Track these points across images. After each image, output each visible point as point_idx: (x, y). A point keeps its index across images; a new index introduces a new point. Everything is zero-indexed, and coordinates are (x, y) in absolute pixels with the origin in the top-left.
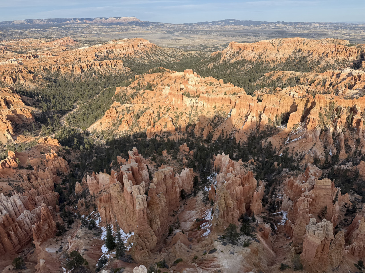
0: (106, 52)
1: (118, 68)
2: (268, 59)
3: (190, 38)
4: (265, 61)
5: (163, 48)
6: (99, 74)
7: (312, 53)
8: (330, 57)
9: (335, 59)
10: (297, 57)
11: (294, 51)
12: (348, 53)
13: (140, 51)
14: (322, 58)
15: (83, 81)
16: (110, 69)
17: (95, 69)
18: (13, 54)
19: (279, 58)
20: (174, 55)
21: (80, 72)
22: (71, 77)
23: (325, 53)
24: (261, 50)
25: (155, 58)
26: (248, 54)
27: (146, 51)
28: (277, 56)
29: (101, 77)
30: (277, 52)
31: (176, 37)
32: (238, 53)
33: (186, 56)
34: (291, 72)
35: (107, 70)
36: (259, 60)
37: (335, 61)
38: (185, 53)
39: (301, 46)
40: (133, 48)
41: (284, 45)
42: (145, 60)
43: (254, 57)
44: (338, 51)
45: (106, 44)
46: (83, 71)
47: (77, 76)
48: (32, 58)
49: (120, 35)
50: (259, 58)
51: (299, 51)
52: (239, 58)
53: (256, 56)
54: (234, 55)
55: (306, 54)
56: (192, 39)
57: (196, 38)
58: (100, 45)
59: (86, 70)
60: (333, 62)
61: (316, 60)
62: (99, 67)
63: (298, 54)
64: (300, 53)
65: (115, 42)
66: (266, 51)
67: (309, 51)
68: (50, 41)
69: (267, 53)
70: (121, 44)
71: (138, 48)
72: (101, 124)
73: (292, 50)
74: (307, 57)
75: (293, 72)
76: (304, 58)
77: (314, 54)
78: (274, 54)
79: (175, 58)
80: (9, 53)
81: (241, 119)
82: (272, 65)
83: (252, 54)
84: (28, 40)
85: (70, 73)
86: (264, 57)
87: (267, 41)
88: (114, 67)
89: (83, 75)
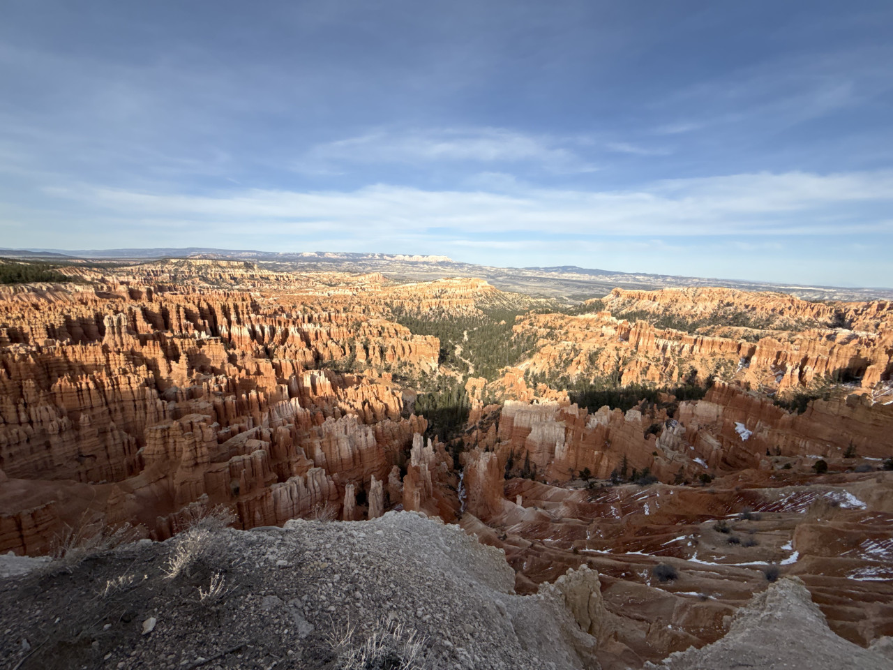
1: (469, 309)
2: (682, 313)
4: (678, 315)
6: (449, 314)
7: (754, 309)
8: (786, 316)
9: (796, 319)
10: (728, 312)
11: (719, 305)
12: (815, 311)
13: (479, 294)
14: (773, 316)
15: (432, 320)
16: (461, 310)
17: (444, 307)
18: (323, 286)
19: (698, 313)
20: (519, 301)
21: (427, 310)
22: (417, 315)
23: (779, 309)
24: (668, 301)
25: (498, 303)
26: (646, 304)
27: (486, 294)
28: (695, 309)
29: (451, 317)
30: (693, 304)
32: (629, 302)
33: (535, 305)
34: (745, 328)
35: (458, 310)
36: (667, 313)
37: (796, 321)
38: (533, 300)
39: (730, 299)
40: (470, 288)
41: (703, 295)
43: (658, 309)
44: (798, 307)
46: (431, 309)
47: (424, 314)
48: (360, 290)
50: (666, 310)
51: (728, 305)
52: (634, 309)
53: (660, 307)
54: (624, 304)
55: (742, 309)
56: (523, 286)
57: (527, 286)
59: (434, 307)
60: (795, 323)
61: (764, 318)
63: (728, 308)
64: (731, 308)
65: (448, 281)
66: (677, 301)
67: (747, 307)
69: (678, 306)
71: (477, 290)
73: (716, 303)
74: (745, 313)
75: (749, 329)
76: (741, 314)
77: (758, 310)
78: (690, 307)
79: (520, 304)
80: (319, 285)
81: (765, 371)
82: (690, 321)
83: (653, 306)
85: (416, 309)
86: (674, 311)
87: (674, 289)
88: (465, 308)
89: (431, 313)
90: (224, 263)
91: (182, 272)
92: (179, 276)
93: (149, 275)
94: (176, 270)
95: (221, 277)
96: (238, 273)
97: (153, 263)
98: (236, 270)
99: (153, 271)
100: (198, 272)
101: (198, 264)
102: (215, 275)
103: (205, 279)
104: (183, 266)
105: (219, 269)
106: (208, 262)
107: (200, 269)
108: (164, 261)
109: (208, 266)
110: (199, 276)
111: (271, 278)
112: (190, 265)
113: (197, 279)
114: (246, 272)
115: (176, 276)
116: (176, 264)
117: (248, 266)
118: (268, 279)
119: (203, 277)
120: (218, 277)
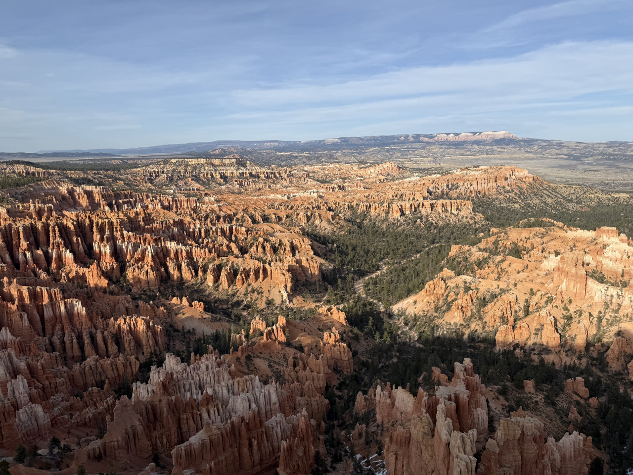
0: (445, 188)
1: (462, 213)
3: (620, 168)
5: (555, 185)
6: (428, 220)
13: (508, 188)
15: (400, 229)
16: (448, 214)
17: (423, 212)
18: (314, 183)
20: (577, 198)
21: (397, 215)
22: (383, 221)
25: (536, 201)
27: (520, 188)
29: (429, 226)
31: (586, 167)
33: (606, 202)
35: (443, 215)
38: (604, 197)
40: (496, 181)
42: (515, 203)
45: (448, 174)
46: (403, 214)
47: (392, 221)
48: (337, 190)
49: (476, 160)
58: (438, 176)
59: (408, 212)
62: (429, 210)
65: (464, 172)
68: (365, 168)
70: (474, 175)
71: (505, 183)
72: (415, 302)
79: (579, 202)
80: (311, 182)
84: (337, 165)
85: (384, 215)
88: (454, 212)
89: (402, 220)
90: (216, 162)
91: (179, 172)
92: (175, 176)
93: (151, 176)
94: (174, 171)
95: (212, 176)
96: (229, 171)
97: (157, 164)
98: (228, 168)
99: (155, 172)
100: (192, 172)
101: (193, 163)
102: (207, 174)
103: (196, 179)
104: (180, 165)
105: (212, 168)
106: (202, 161)
107: (195, 168)
108: (166, 162)
109: (202, 165)
110: (193, 176)
111: (262, 175)
112: (187, 165)
113: (190, 179)
114: (237, 170)
115: (172, 176)
116: (175, 164)
117: (241, 164)
118: (258, 177)
119: (196, 177)
120: (209, 176)
